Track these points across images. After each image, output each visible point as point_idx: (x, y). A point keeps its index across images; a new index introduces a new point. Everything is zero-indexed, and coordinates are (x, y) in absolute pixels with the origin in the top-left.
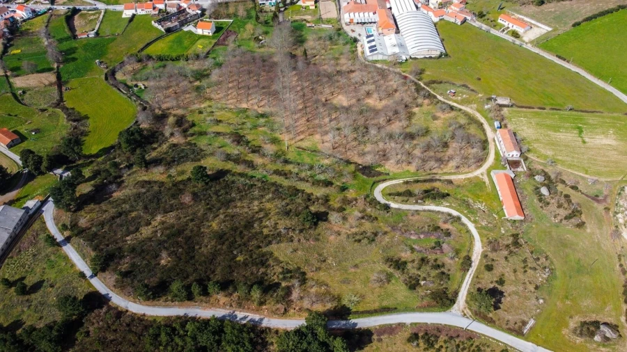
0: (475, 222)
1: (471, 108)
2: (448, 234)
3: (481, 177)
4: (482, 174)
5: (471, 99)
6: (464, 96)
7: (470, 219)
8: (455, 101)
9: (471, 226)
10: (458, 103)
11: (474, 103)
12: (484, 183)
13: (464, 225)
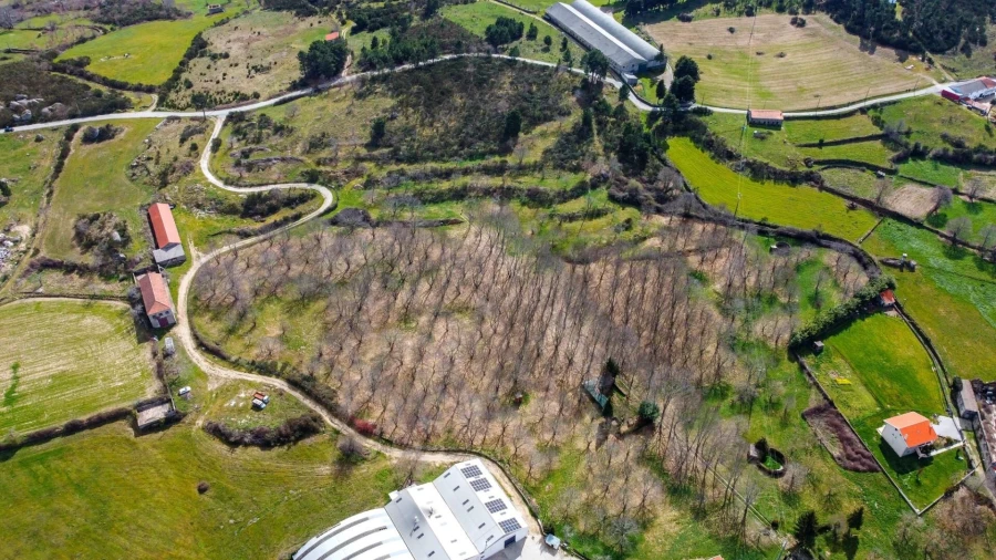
0: (209, 184)
1: (217, 378)
2: (238, 164)
3: (200, 254)
4: (199, 257)
5: (219, 402)
6: (233, 403)
7: (214, 186)
8: (251, 384)
9: (211, 179)
10: (243, 381)
11: (211, 393)
12: (196, 245)
13: (221, 179)
